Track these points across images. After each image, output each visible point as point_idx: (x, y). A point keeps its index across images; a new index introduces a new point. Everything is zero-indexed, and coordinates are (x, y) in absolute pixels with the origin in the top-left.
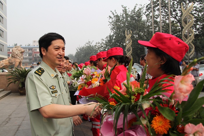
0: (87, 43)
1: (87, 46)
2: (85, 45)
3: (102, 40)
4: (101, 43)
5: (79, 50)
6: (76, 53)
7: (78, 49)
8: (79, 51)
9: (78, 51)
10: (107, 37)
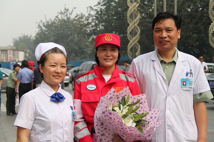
0: (61, 13)
1: (60, 18)
2: (57, 17)
3: (89, 9)
4: (87, 15)
5: (44, 28)
6: (38, 34)
7: (41, 25)
8: (45, 31)
9: (41, 29)
10: (99, 3)
